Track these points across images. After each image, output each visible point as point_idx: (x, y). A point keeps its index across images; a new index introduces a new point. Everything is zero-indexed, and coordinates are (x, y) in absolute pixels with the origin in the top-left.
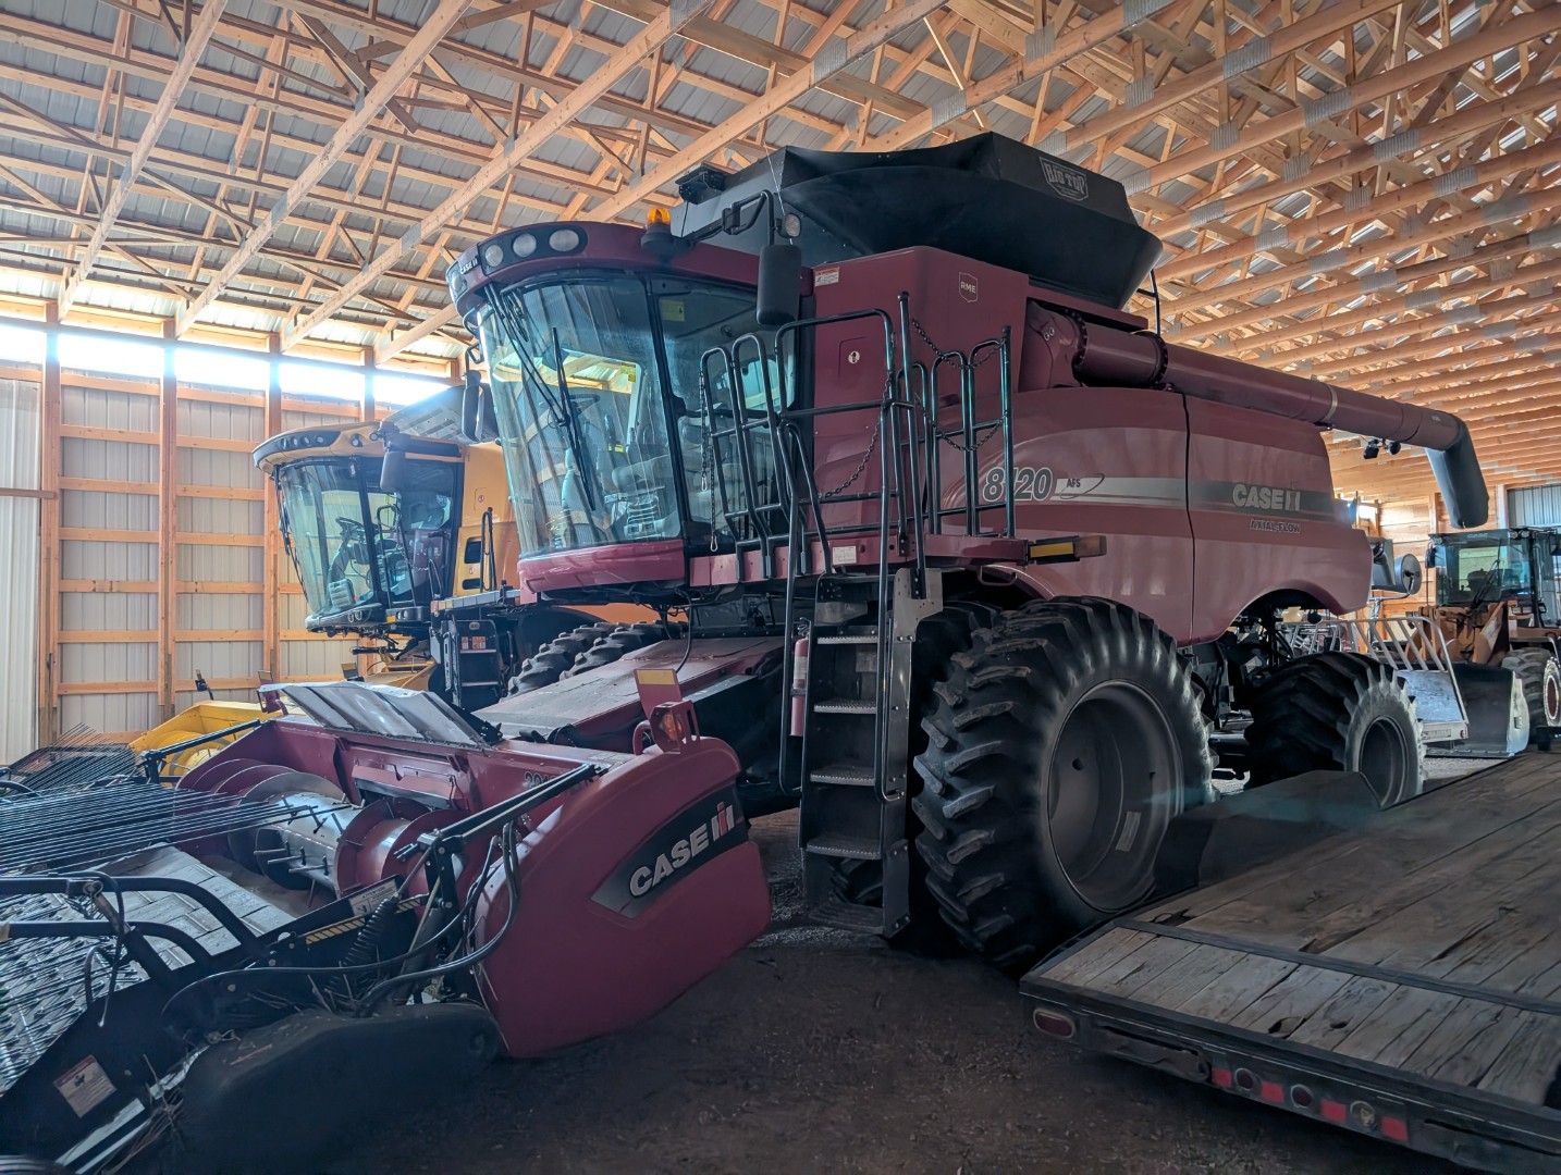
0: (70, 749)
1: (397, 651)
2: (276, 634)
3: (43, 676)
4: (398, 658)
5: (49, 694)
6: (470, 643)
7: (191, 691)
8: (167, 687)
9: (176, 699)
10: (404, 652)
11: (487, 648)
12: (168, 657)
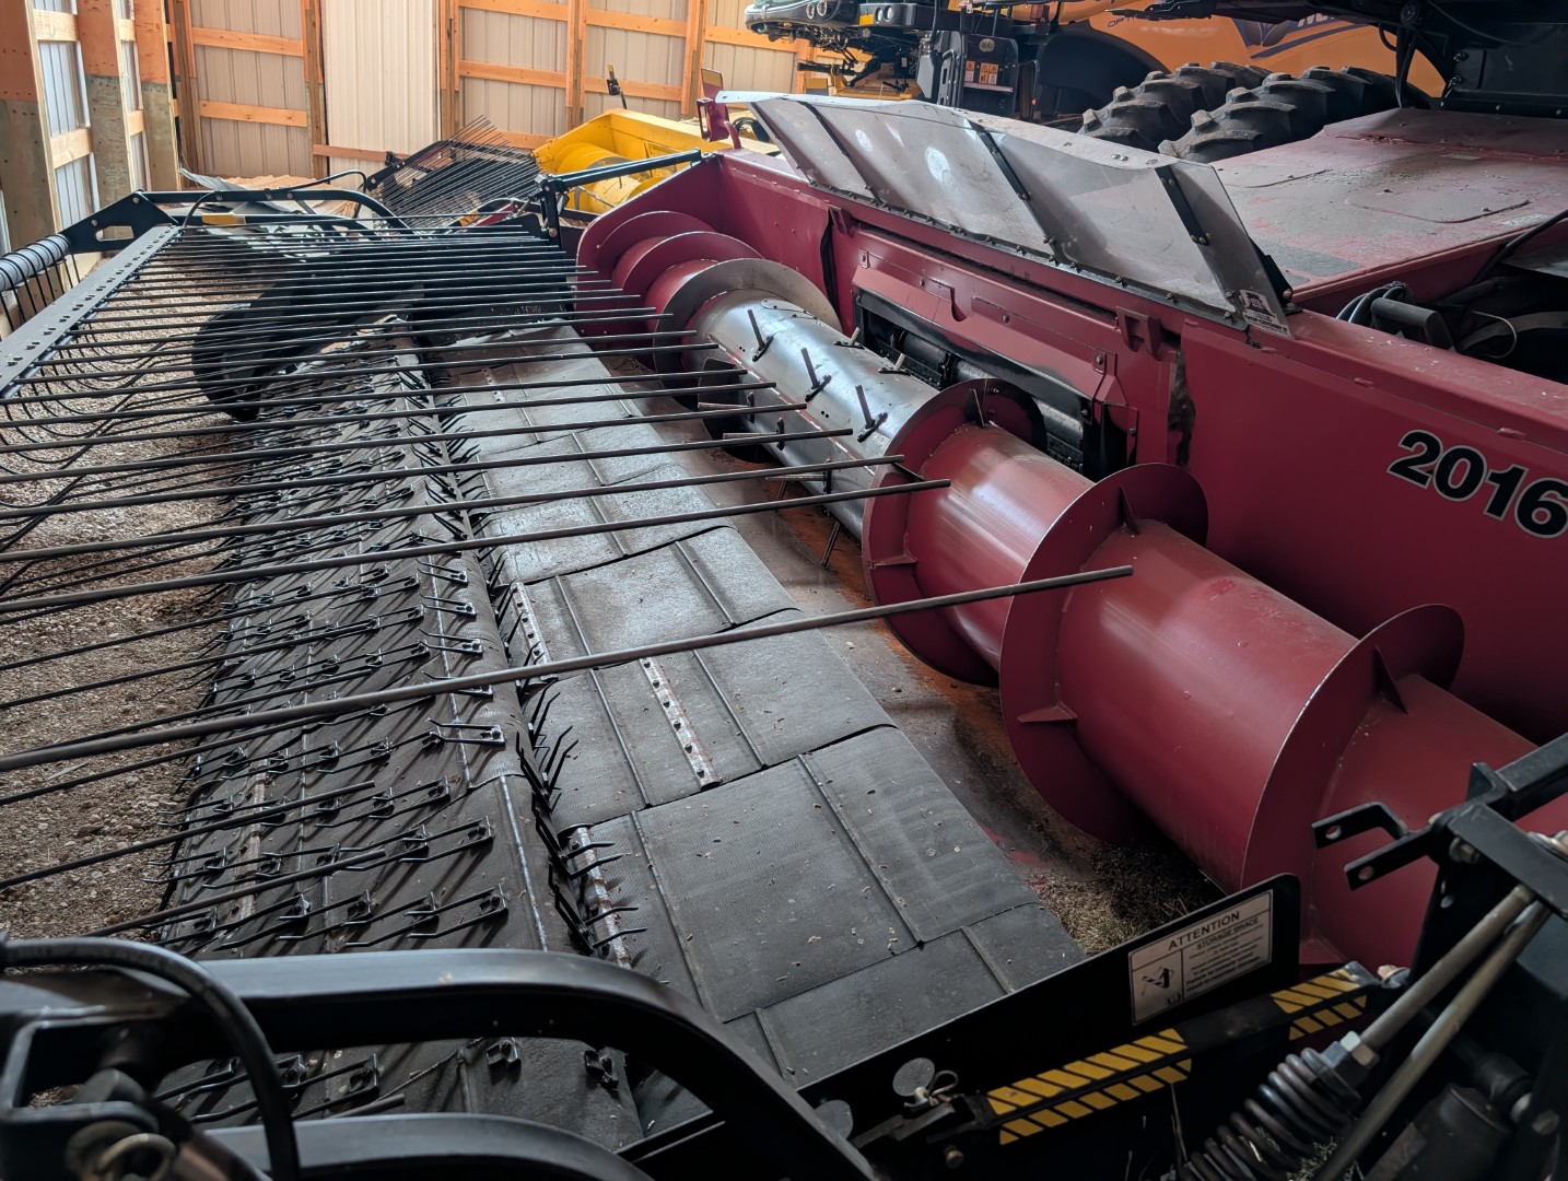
0: (470, 147)
1: (852, 73)
2: (701, 31)
3: (443, 47)
4: (853, 83)
5: (451, 74)
6: (977, 72)
7: (601, 94)
8: (576, 84)
9: (586, 101)
10: (861, 76)
11: (999, 84)
12: (578, 42)
